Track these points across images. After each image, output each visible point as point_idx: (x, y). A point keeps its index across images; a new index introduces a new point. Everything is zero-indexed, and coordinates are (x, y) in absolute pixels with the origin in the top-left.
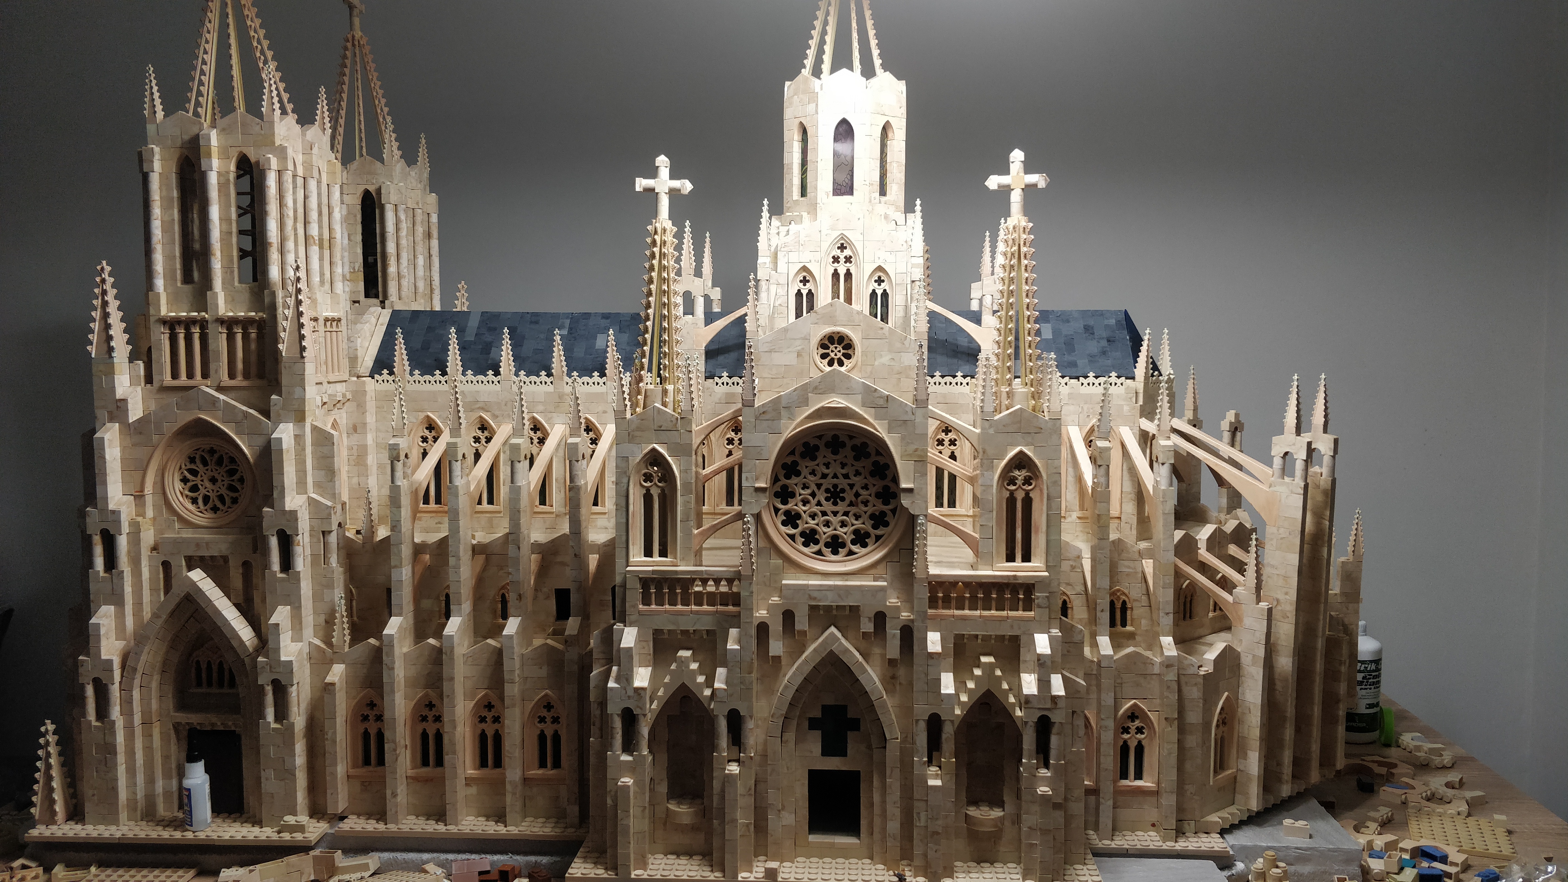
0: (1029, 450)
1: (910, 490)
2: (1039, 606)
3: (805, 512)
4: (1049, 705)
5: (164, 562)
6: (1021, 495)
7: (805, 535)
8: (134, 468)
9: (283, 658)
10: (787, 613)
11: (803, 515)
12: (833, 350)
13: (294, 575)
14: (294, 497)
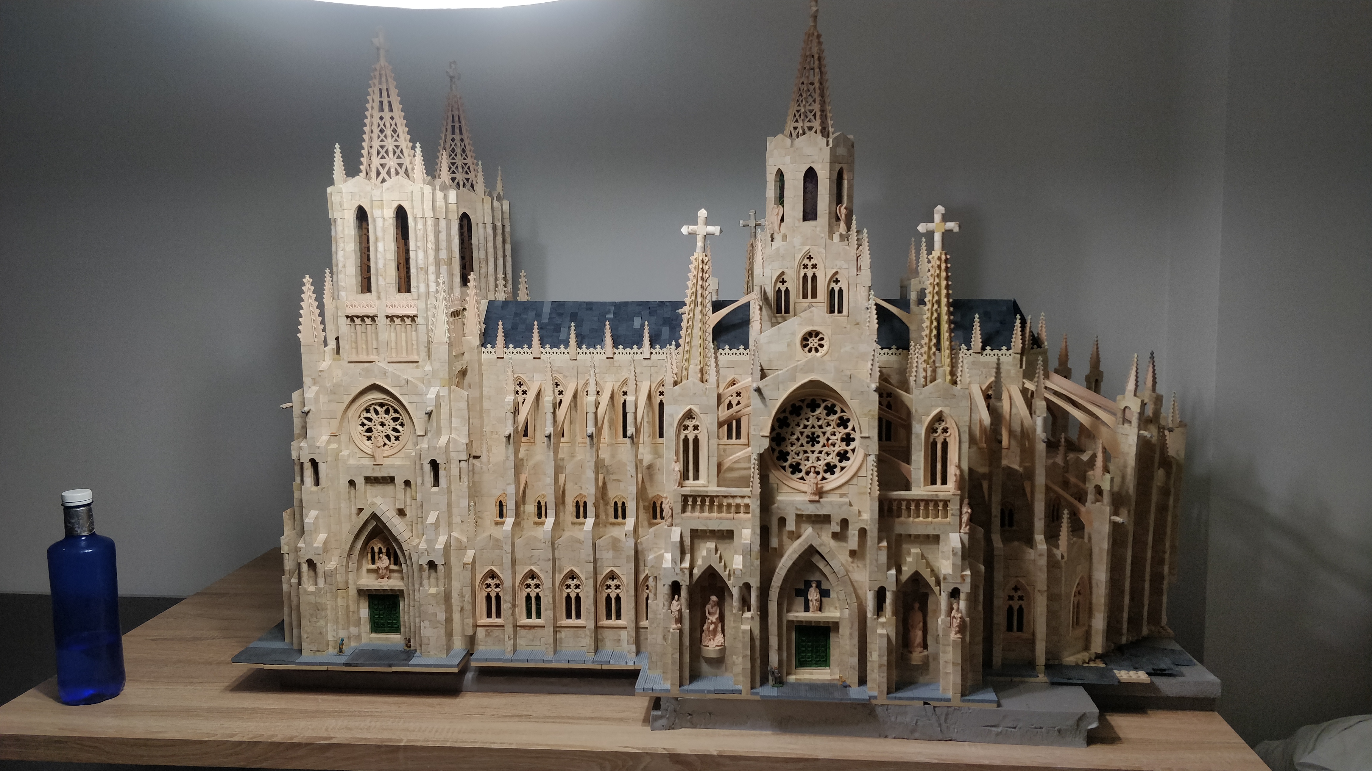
0: (947, 409)
2: (953, 515)
3: (793, 451)
5: (351, 481)
6: (940, 440)
7: (792, 467)
8: (331, 417)
9: (436, 547)
10: (782, 520)
11: (791, 453)
12: (812, 341)
13: (441, 490)
14: (442, 437)
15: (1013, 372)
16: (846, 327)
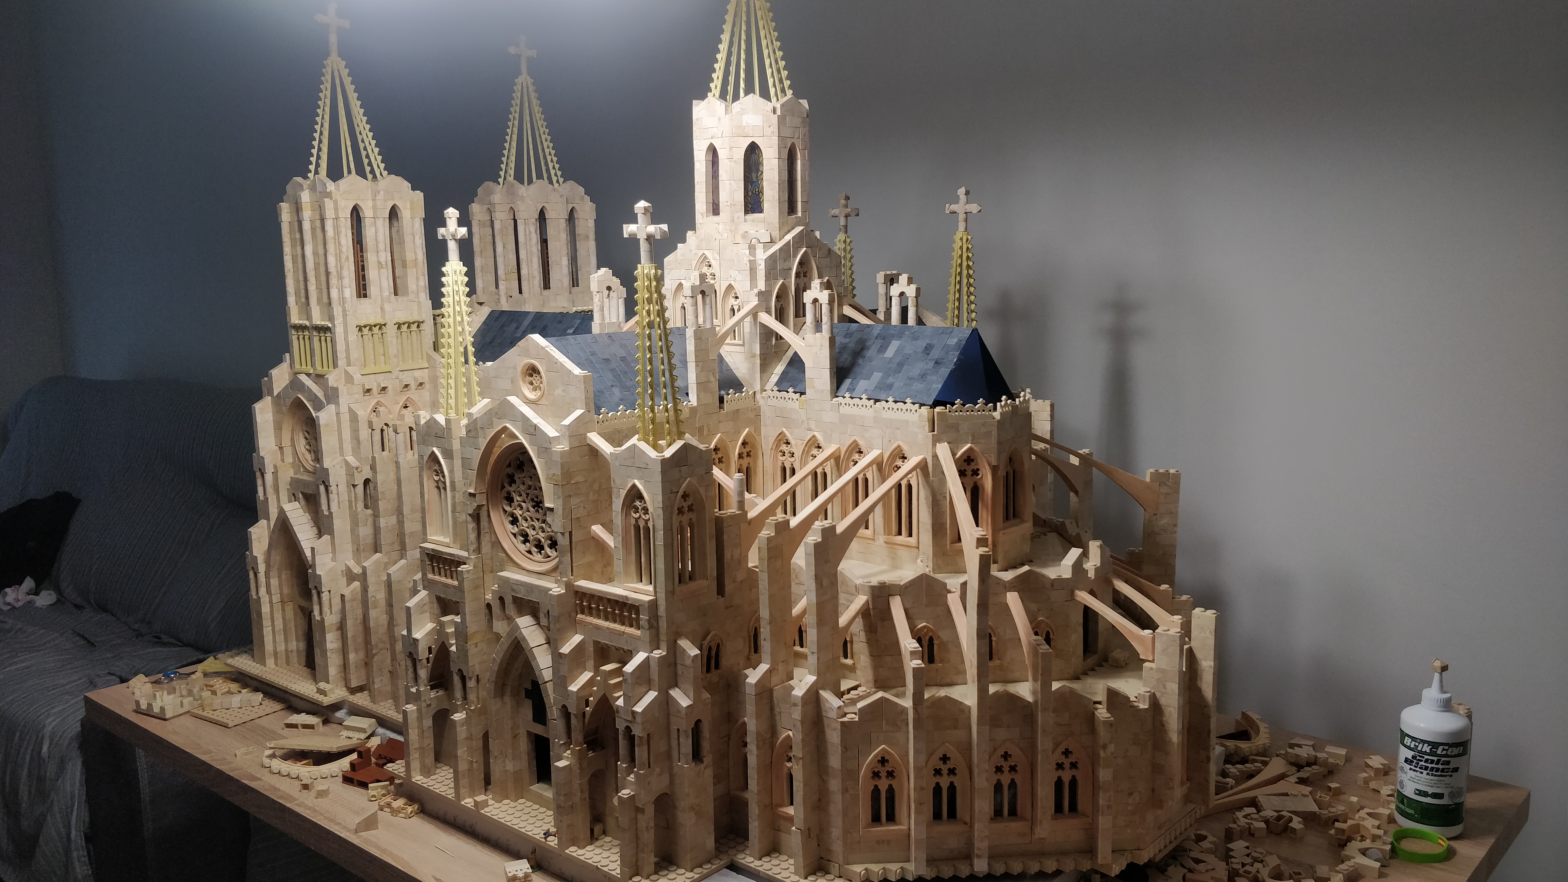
0: (641, 483)
1: (551, 510)
2: (643, 628)
3: (521, 516)
4: (630, 718)
5: (294, 494)
6: (642, 524)
7: (523, 536)
8: (278, 428)
9: (318, 572)
10: (501, 599)
11: (520, 518)
12: (535, 378)
13: (331, 513)
14: (336, 458)
15: (921, 435)
16: (556, 363)
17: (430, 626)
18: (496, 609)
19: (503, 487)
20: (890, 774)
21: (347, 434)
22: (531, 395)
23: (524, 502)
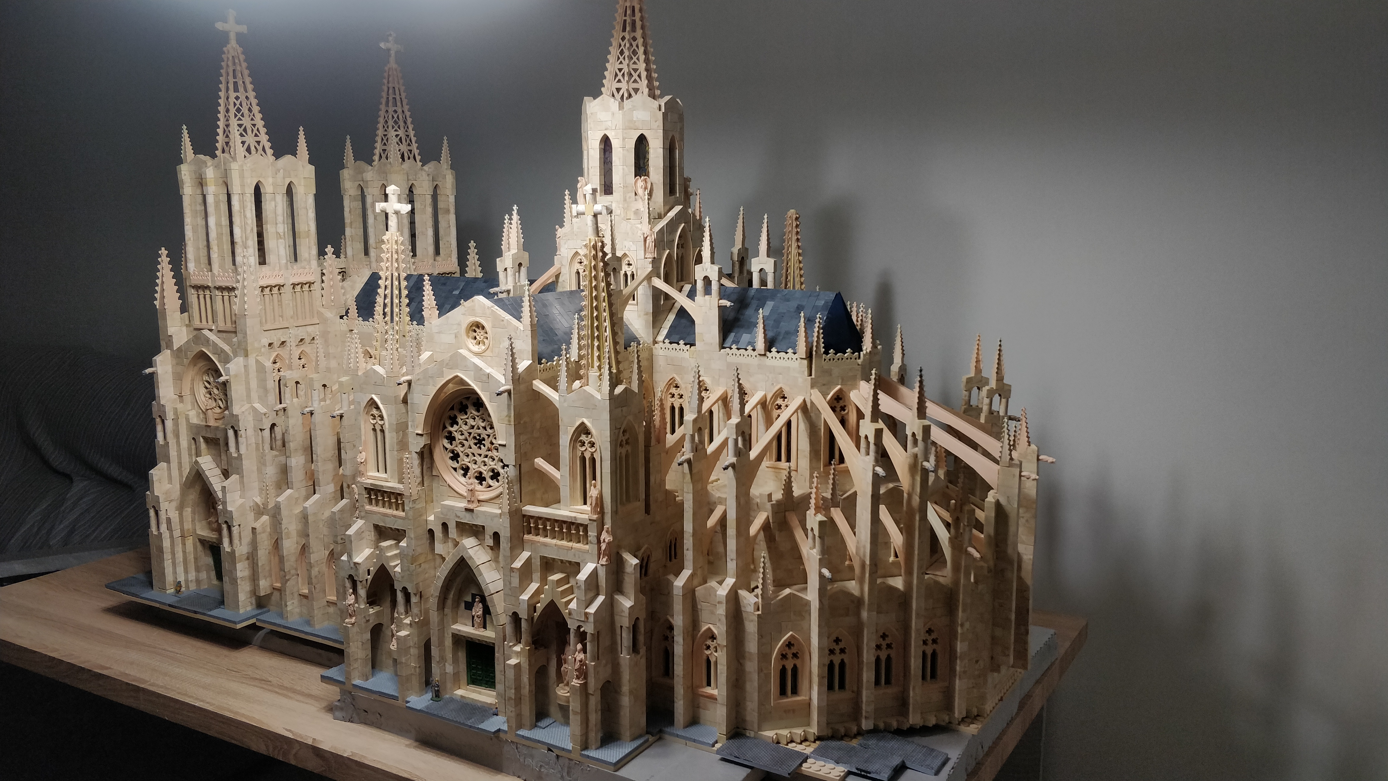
0: (589, 421)
1: (504, 446)
3: (462, 452)
4: (582, 619)
5: (193, 439)
6: (587, 456)
7: (463, 469)
8: (178, 378)
9: (229, 509)
10: (445, 526)
11: (461, 454)
12: (479, 333)
13: (240, 456)
14: (243, 406)
15: (800, 380)
16: (503, 321)
17: (367, 552)
18: (438, 534)
19: (445, 427)
20: (795, 655)
21: (254, 384)
22: (476, 348)
23: (466, 440)
